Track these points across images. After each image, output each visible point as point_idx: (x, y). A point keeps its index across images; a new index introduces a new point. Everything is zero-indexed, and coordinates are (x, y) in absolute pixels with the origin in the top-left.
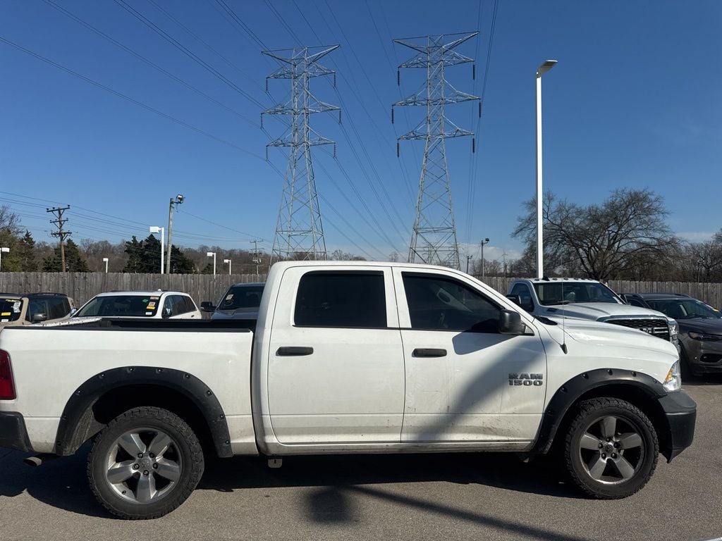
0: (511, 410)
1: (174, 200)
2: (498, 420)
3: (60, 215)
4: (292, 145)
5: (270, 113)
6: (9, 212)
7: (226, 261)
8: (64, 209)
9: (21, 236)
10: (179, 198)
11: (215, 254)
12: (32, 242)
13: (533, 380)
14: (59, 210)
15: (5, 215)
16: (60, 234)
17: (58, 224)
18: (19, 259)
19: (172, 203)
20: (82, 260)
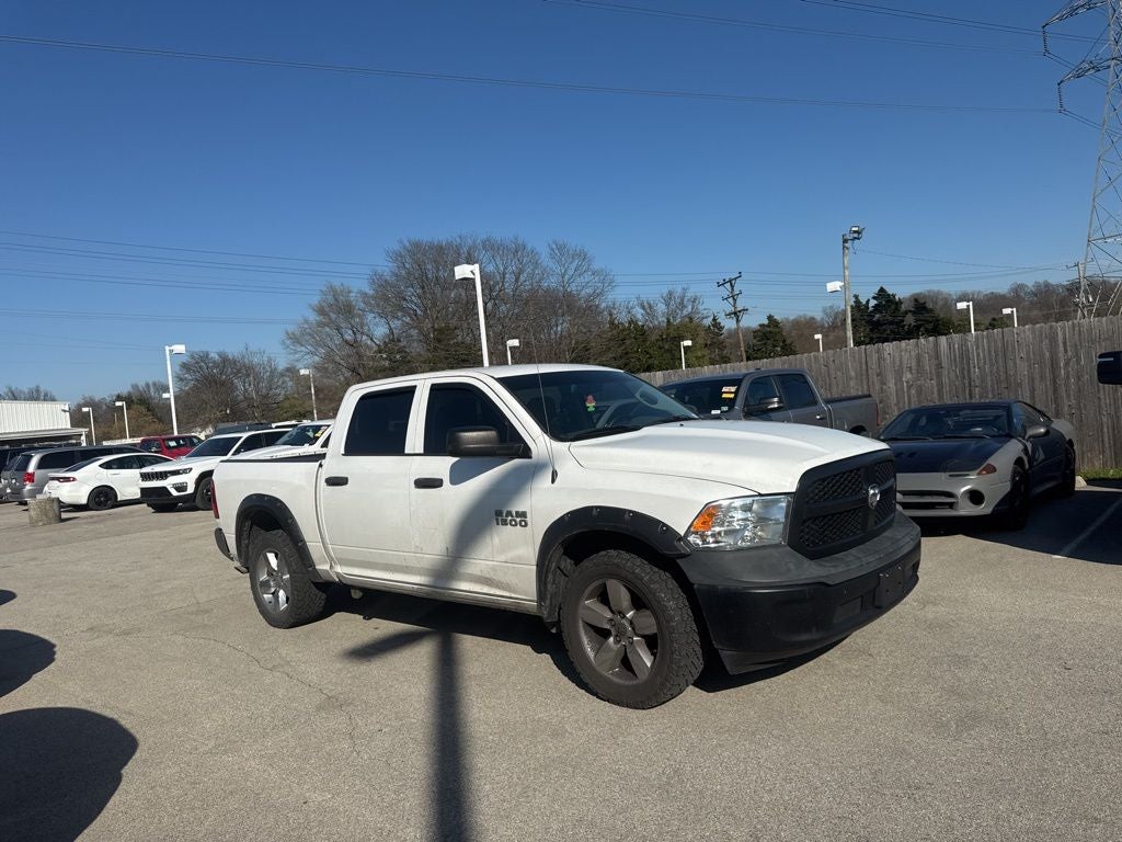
0: (503, 558)
1: (848, 237)
2: (494, 569)
3: (732, 286)
4: (1113, 63)
5: (1061, 19)
6: (689, 294)
7: (1007, 311)
8: (735, 279)
9: (708, 322)
10: (855, 232)
11: (971, 303)
12: (721, 328)
13: (518, 520)
14: (730, 281)
15: (685, 300)
16: (735, 313)
17: (731, 300)
18: (706, 352)
19: (845, 241)
20: (788, 342)
